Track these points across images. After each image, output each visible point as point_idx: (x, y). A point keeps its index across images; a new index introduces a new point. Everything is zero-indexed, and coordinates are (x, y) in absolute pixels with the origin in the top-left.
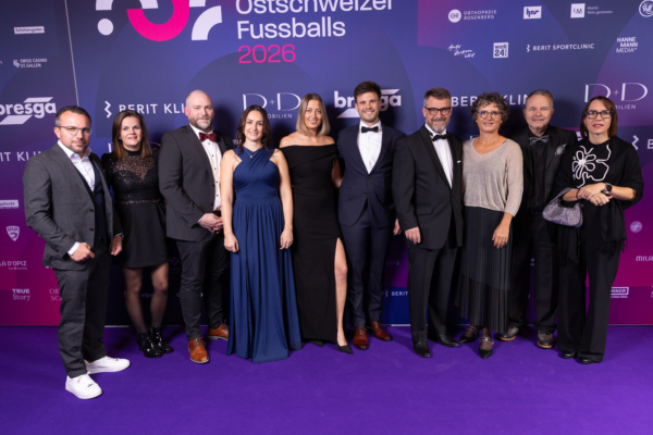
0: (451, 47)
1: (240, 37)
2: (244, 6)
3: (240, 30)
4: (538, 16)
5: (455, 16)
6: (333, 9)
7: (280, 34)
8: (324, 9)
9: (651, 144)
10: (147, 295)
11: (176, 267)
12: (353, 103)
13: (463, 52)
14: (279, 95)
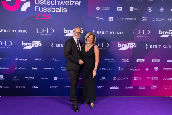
0: (97, 17)
1: (36, 11)
2: (37, 2)
3: (36, 9)
4: (121, 10)
5: (98, 9)
6: (64, 5)
7: (48, 11)
8: (61, 4)
9: (151, 47)
10: (6, 87)
11: (15, 78)
12: (69, 32)
13: (100, 19)
14: (47, 29)
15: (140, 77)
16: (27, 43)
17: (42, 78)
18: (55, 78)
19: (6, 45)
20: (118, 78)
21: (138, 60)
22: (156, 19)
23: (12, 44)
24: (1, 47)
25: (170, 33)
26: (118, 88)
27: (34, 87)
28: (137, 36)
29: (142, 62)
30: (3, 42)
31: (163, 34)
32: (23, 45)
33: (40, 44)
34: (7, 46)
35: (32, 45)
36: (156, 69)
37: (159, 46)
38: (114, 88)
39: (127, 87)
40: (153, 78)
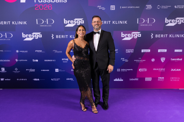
0: (98, 6)
7: (47, 1)
9: (156, 36)
10: (8, 80)
11: (17, 71)
12: (70, 22)
13: (102, 8)
14: (47, 19)
15: (146, 68)
16: (27, 35)
17: (44, 70)
18: (57, 70)
19: (6, 37)
20: (122, 70)
21: (143, 51)
22: (161, 7)
23: (12, 36)
24: (2, 40)
25: (178, 21)
26: (122, 80)
27: (36, 80)
28: (142, 25)
29: (148, 53)
30: (3, 34)
31: (170, 22)
32: (23, 37)
33: (40, 36)
34: (8, 39)
35: (32, 36)
36: (163, 60)
37: (165, 36)
38: (118, 80)
39: (132, 79)
40: (159, 69)
